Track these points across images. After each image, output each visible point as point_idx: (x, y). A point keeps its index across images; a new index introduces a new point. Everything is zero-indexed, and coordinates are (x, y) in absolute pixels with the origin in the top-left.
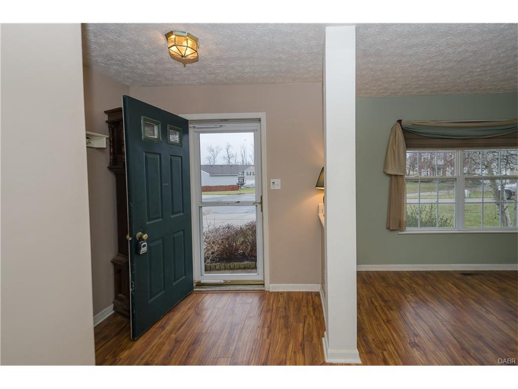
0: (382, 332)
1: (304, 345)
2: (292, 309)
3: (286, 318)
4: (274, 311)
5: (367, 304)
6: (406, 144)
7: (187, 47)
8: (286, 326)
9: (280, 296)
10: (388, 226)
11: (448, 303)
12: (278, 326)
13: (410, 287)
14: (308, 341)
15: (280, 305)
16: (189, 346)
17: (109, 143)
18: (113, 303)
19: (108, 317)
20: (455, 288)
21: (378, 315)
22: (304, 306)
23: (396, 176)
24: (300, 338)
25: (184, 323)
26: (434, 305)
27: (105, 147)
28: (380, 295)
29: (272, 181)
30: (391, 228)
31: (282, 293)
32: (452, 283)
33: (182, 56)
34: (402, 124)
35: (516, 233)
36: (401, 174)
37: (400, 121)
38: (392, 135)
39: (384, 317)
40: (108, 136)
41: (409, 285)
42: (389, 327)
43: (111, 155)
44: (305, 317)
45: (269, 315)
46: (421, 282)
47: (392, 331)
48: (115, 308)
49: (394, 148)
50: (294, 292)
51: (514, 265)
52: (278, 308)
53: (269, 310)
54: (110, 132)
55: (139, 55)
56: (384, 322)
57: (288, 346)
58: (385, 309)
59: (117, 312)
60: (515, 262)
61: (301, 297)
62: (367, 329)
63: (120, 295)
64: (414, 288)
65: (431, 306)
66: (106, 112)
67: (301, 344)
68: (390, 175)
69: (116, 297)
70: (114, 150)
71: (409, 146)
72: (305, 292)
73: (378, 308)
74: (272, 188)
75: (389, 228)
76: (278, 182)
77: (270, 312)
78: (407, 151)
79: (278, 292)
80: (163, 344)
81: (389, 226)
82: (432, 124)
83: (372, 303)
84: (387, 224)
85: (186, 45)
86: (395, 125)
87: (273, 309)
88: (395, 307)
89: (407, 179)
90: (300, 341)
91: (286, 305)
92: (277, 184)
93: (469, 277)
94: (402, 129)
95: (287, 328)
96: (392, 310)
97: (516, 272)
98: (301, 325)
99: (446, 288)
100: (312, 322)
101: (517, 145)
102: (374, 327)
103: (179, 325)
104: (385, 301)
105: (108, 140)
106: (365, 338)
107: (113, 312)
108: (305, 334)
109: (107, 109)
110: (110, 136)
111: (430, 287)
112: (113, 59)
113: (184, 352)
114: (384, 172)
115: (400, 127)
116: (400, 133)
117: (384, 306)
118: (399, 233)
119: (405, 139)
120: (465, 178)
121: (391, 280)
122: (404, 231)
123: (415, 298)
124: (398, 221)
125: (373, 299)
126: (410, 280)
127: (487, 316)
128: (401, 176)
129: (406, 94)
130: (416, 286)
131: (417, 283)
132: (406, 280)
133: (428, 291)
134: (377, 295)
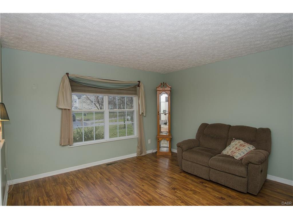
6: (72, 89)
23: (65, 109)
26: (83, 189)
28: (47, 193)
30: (62, 145)
34: (69, 76)
36: (69, 108)
38: (62, 83)
41: (71, 180)
46: (81, 176)
64: (74, 181)
65: (80, 189)
68: (62, 109)
71: (73, 90)
75: (61, 145)
78: (72, 94)
81: (61, 143)
82: (89, 78)
84: (60, 142)
86: (64, 76)
89: (73, 112)
93: (110, 166)
104: (49, 197)
114: (57, 107)
115: (67, 77)
116: (67, 82)
117: (47, 200)
118: (69, 147)
119: (71, 86)
120: (109, 111)
121: (60, 180)
122: (72, 145)
123: (72, 187)
124: (68, 139)
125: (40, 198)
126: (74, 177)
127: (109, 186)
128: (69, 109)
129: (71, 57)
130: (76, 180)
131: (78, 178)
132: (71, 177)
133: (83, 180)
134: (45, 194)
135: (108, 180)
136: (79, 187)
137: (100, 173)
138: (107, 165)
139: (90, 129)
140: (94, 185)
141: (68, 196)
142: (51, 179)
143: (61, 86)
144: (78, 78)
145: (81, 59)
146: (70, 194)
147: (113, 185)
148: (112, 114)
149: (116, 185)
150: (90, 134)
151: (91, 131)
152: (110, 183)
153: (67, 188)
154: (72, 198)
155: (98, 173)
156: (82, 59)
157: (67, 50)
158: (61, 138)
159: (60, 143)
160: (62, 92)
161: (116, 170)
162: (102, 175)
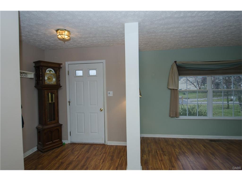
0: (157, 165)
1: (118, 168)
2: (116, 153)
3: (112, 156)
4: (107, 153)
5: (153, 152)
7: (65, 35)
8: (112, 159)
9: (112, 147)
10: (170, 115)
11: (197, 154)
12: (108, 159)
13: (179, 146)
14: (120, 166)
15: (111, 151)
16: (67, 165)
17: (35, 76)
18: (37, 146)
19: (35, 152)
20: (203, 147)
21: (157, 157)
22: (122, 152)
23: (173, 89)
24: (117, 165)
25: (66, 156)
26: (188, 154)
27: (33, 77)
28: (162, 149)
29: (108, 92)
30: (171, 116)
31: (113, 146)
32: (202, 145)
33: (63, 39)
34: (177, 63)
35: (241, 120)
37: (175, 62)
39: (160, 158)
40: (34, 73)
41: (178, 145)
42: (161, 163)
43: (36, 81)
44: (122, 156)
45: (105, 155)
46: (186, 144)
47: (162, 164)
48: (37, 148)
49: (172, 75)
50: (119, 146)
51: (240, 137)
52: (109, 152)
53: (105, 153)
54: (35, 71)
55: (46, 38)
56: (159, 160)
57: (110, 168)
58: (162, 155)
59: (39, 150)
60: (241, 135)
61: (122, 147)
62: (150, 163)
63: (40, 142)
64: (181, 146)
65: (187, 154)
66: (34, 62)
67: (116, 167)
68: (171, 89)
69: (38, 144)
70: (37, 79)
71: (180, 74)
72: (124, 146)
73: (159, 154)
74: (108, 96)
75: (170, 116)
76: (111, 93)
77: (106, 153)
78: (179, 77)
79: (111, 145)
80: (56, 163)
82: (193, 63)
83: (156, 152)
85: (64, 34)
86: (173, 63)
87: (107, 152)
88: (167, 155)
89: (179, 91)
90: (116, 166)
91: (114, 151)
92: (111, 94)
93: (213, 142)
94: (177, 65)
95: (112, 161)
96: (165, 155)
97: (241, 140)
98: (119, 160)
99: (198, 147)
100: (124, 159)
101: (241, 73)
102: (154, 162)
103: (64, 156)
104: (163, 152)
105: (35, 75)
106: (147, 167)
107: (37, 150)
108: (119, 163)
109: (34, 61)
110: (36, 73)
111: (190, 146)
112: (36, 40)
113: (64, 167)
114: (168, 88)
115: (176, 65)
116: (175, 68)
117: (162, 154)
118: (176, 119)
119: (178, 71)
120: (213, 91)
121: (170, 142)
122: (178, 118)
123: (180, 151)
124: (175, 113)
125: (157, 150)
126: (180, 143)
127: (214, 160)
128: (176, 89)
129: (178, 48)
130: (182, 146)
131: (183, 144)
132: (178, 142)
133: (188, 148)
134: (160, 149)
135: (211, 154)
136: (185, 152)
137: (203, 146)
138: (210, 140)
139: (192, 106)
140: (199, 155)
141: (177, 156)
142: (163, 139)
143: (171, 71)
144: (184, 64)
145: (186, 48)
146: (179, 155)
147: (218, 161)
148: (215, 94)
149: (221, 162)
150: (192, 110)
151: (193, 108)
152: (215, 158)
153: (176, 149)
154: (180, 159)
155: (201, 146)
156: (188, 48)
157: (176, 43)
158: (170, 111)
159: (169, 115)
160: (172, 76)
161: (220, 148)
162: (206, 149)
